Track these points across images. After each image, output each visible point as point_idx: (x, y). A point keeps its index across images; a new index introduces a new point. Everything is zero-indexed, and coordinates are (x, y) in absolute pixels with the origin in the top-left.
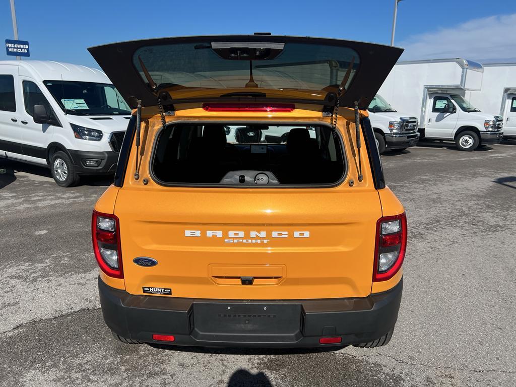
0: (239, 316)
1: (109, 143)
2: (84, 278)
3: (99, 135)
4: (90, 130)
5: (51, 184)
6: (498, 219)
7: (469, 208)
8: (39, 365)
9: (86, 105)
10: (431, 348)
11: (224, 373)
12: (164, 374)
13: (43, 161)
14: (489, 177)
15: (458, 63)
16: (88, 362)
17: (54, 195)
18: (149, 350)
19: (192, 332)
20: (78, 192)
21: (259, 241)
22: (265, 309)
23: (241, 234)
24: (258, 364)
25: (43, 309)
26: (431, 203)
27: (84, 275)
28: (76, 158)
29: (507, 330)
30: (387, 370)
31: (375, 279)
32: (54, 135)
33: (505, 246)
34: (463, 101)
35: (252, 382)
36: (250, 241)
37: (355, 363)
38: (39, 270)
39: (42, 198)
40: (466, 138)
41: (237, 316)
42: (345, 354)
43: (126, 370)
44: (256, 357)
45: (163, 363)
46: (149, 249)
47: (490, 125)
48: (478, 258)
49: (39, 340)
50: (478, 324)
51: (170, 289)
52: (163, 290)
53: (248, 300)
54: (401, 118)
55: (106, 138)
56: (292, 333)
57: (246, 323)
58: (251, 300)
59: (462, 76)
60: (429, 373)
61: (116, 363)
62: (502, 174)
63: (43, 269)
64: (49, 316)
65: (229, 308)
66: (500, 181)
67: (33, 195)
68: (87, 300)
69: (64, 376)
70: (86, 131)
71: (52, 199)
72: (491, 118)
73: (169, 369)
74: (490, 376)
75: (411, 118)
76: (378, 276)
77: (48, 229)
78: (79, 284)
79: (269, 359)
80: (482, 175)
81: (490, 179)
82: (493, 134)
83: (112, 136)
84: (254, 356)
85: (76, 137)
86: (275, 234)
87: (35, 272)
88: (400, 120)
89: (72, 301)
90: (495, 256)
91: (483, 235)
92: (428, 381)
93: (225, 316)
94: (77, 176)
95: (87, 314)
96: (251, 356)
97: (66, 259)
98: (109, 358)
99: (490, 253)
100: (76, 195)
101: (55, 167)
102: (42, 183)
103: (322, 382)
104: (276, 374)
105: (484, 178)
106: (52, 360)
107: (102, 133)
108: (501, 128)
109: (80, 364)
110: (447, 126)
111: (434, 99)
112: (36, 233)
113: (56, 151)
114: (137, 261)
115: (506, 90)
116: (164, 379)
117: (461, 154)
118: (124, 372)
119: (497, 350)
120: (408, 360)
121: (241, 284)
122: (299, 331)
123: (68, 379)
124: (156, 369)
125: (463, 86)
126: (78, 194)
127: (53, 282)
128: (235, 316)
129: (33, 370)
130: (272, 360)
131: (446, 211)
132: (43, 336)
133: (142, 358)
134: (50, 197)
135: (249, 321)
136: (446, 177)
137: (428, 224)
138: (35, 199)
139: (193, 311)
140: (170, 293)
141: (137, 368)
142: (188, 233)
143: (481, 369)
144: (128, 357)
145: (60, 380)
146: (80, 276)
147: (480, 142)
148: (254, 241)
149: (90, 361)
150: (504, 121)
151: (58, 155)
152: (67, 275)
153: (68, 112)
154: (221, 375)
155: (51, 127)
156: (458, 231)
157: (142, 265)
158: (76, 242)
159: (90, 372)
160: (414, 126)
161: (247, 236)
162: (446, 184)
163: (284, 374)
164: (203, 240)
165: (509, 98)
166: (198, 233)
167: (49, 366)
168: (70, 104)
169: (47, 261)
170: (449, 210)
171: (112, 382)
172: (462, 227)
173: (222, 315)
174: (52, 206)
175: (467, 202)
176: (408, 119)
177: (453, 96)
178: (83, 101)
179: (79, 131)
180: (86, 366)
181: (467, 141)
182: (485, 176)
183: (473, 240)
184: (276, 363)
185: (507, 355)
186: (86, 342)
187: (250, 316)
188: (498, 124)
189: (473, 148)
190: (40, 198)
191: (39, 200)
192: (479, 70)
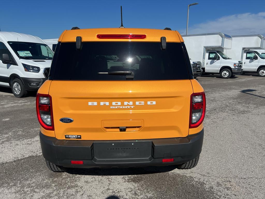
0: (119, 149)
1: (43, 73)
2: (30, 141)
3: (38, 70)
4: (33, 67)
5: (12, 96)
6: (244, 108)
7: (230, 103)
8: (6, 185)
9: (31, 54)
10: (218, 169)
11: (110, 185)
12: (77, 187)
13: (7, 84)
14: (238, 90)
15: (220, 35)
16: (34, 182)
17: (13, 102)
18: (68, 175)
19: (93, 158)
20: (26, 100)
21: (129, 107)
22: (133, 144)
23: (119, 103)
24: (128, 179)
25: (8, 157)
26: (211, 102)
27: (30, 139)
28: (25, 82)
29: (255, 158)
30: (196, 180)
31: (190, 127)
32: (14, 70)
33: (249, 120)
34: (223, 54)
35: (125, 189)
36: (124, 107)
37: (180, 177)
38: (5, 138)
39: (6, 103)
40: (225, 72)
41: (117, 149)
42: (174, 173)
43: (55, 186)
44: (127, 176)
45: (76, 181)
46: (69, 112)
47: (236, 65)
48: (236, 126)
49: (6, 173)
50: (240, 156)
51: (81, 136)
52: (76, 136)
53: (123, 140)
54: (193, 62)
55: (42, 71)
56: (147, 157)
57: (122, 153)
58: (125, 140)
59: (222, 42)
60: (218, 180)
61: (49, 182)
62: (244, 88)
63: (8, 137)
64: (11, 161)
65: (113, 144)
66: (244, 91)
67: (2, 102)
68: (32, 152)
69: (20, 190)
70: (31, 67)
71: (12, 104)
72: (237, 62)
73: (79, 184)
74: (249, 180)
75: (198, 62)
76: (192, 126)
77: (10, 118)
78: (27, 144)
79: (133, 177)
80: (234, 89)
81: (238, 91)
82: (238, 70)
83: (45, 70)
84: (125, 176)
85: (25, 71)
86: (137, 103)
87: (3, 139)
88: (193, 63)
89: (24, 153)
90: (245, 125)
91: (238, 115)
92: (218, 184)
93: (111, 149)
94: (26, 91)
95: (32, 159)
96: (124, 176)
97: (20, 132)
98: (46, 180)
99: (242, 124)
100: (25, 101)
101: (14, 87)
102: (6, 96)
103: (163, 187)
104: (138, 184)
105: (236, 90)
106: (13, 182)
107: (40, 69)
108: (242, 67)
109: (29, 184)
110: (216, 66)
111: (209, 53)
112: (4, 120)
113: (14, 79)
114: (62, 120)
115: (244, 49)
116: (77, 189)
117: (223, 80)
118: (54, 187)
119: (252, 168)
120: (207, 175)
121: (119, 131)
122: (151, 156)
123: (23, 192)
124: (72, 184)
125: (223, 46)
126: (26, 101)
127: (13, 143)
128: (116, 149)
129: (2, 187)
130: (135, 177)
131: (218, 105)
132: (8, 170)
133: (64, 179)
134: (11, 103)
135: (124, 151)
136: (217, 90)
137: (210, 111)
138: (3, 103)
139: (93, 147)
140: (80, 138)
141: (61, 184)
142: (90, 104)
143: (245, 177)
144: (56, 179)
145: (18, 192)
146: (28, 140)
147: (232, 74)
148: (126, 107)
149: (35, 182)
150: (243, 64)
151: (16, 80)
152: (21, 140)
153: (21, 58)
154: (108, 186)
155: (12, 66)
156: (226, 114)
157: (64, 122)
158: (26, 124)
159: (35, 187)
160: (200, 66)
161: (123, 104)
162: (217, 93)
163: (142, 184)
164: (99, 107)
165: (245, 53)
166: (95, 104)
167: (12, 185)
168: (22, 54)
169: (10, 133)
170: (220, 105)
171: (48, 192)
172: (227, 112)
173: (110, 149)
174: (12, 107)
175: (228, 101)
176: (197, 62)
177: (218, 52)
178: (29, 52)
179: (27, 68)
180: (32, 185)
181: (226, 74)
182: (236, 89)
183: (233, 117)
184: (138, 179)
185: (257, 170)
186: (32, 172)
187: (124, 149)
188: (240, 65)
189: (229, 77)
190: (5, 103)
191: (5, 104)
192: (230, 39)
